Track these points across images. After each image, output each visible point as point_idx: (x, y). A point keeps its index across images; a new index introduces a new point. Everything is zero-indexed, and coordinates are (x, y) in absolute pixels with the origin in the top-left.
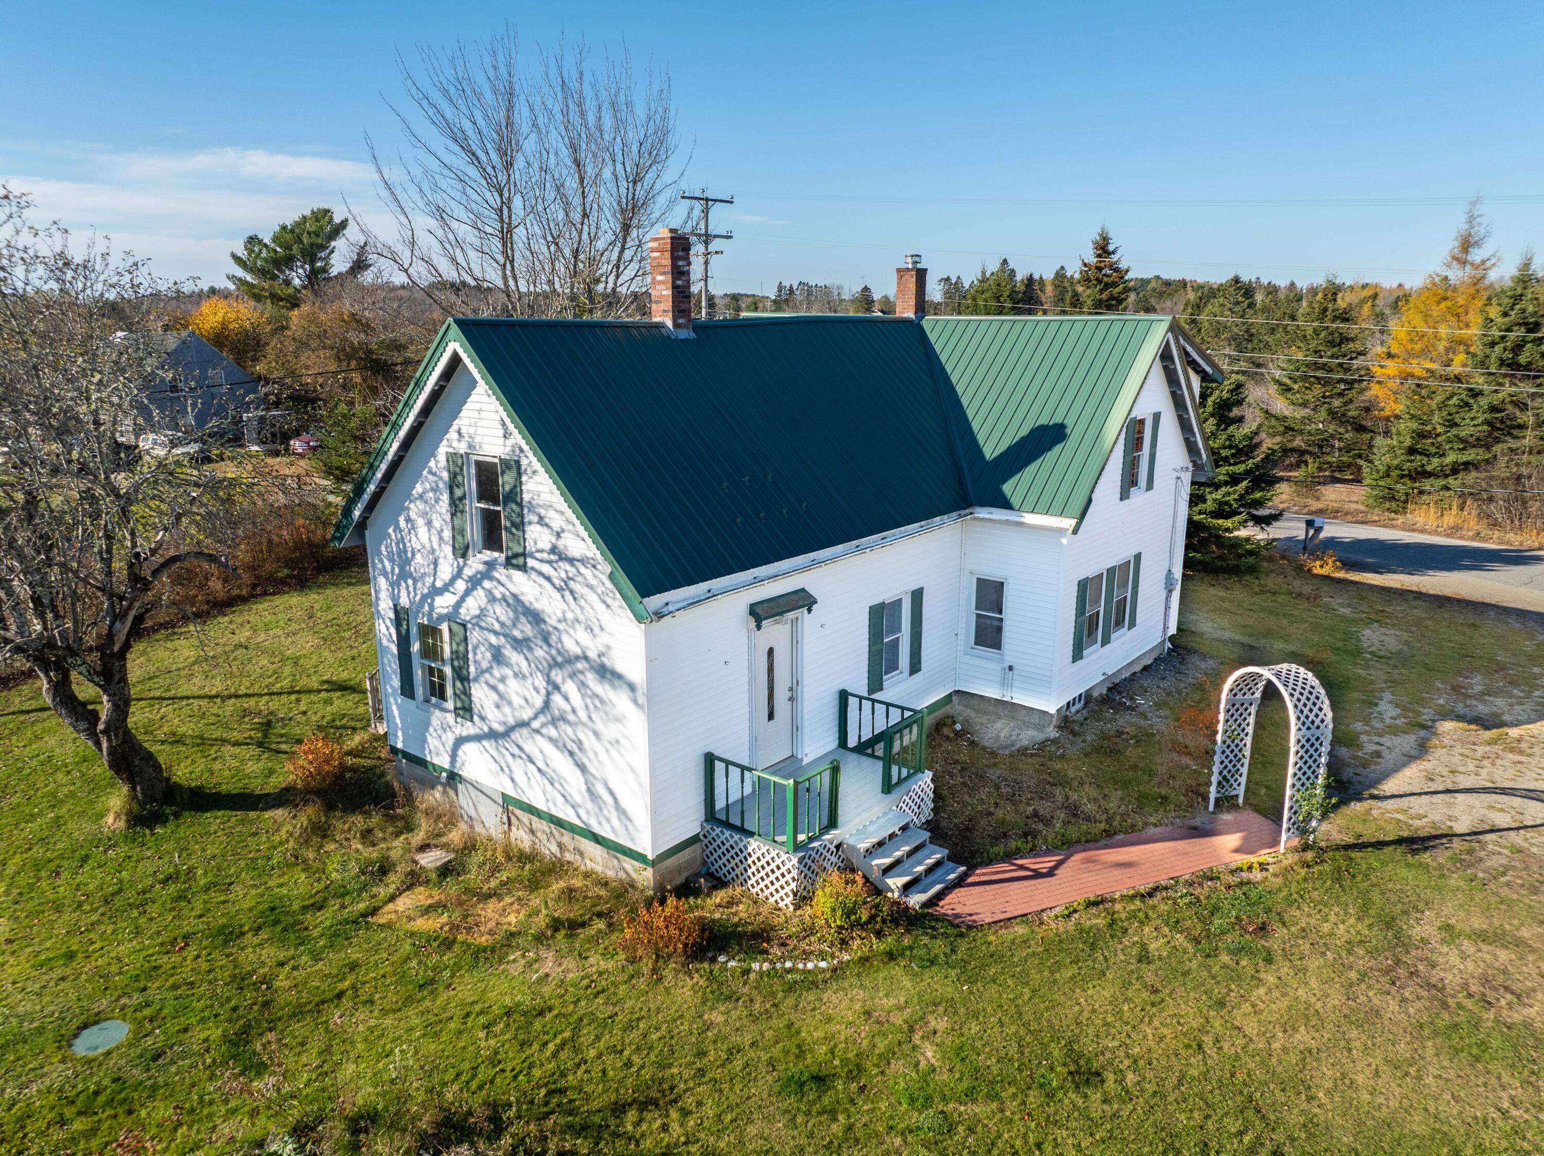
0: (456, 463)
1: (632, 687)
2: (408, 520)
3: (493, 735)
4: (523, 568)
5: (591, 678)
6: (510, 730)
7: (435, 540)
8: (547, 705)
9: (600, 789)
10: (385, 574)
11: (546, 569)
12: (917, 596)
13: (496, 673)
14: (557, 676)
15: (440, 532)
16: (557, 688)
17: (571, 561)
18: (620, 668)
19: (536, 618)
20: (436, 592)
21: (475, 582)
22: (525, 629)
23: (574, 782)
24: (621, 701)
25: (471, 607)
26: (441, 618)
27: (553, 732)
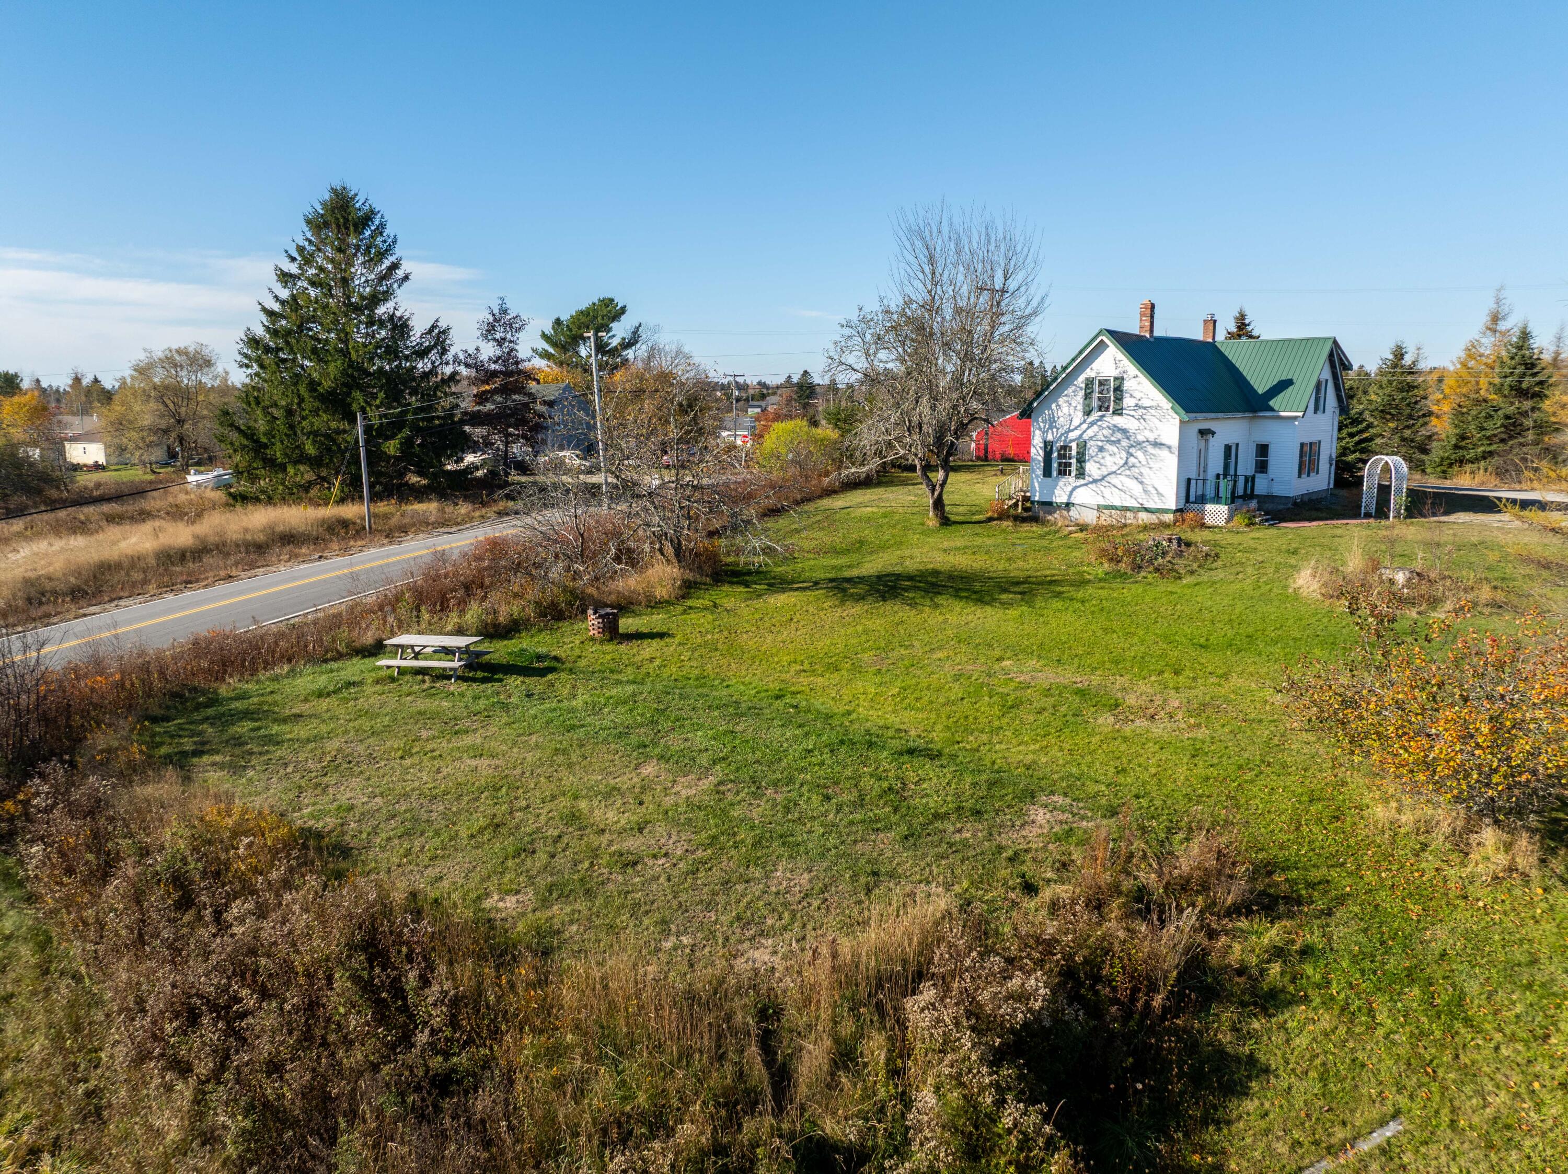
0: (1089, 383)
1: (1169, 447)
2: (1058, 405)
3: (1095, 481)
4: (1121, 414)
5: (1150, 449)
6: (1104, 477)
7: (1072, 412)
8: (1126, 463)
9: (1150, 488)
10: (1040, 429)
11: (1132, 413)
12: (1237, 445)
13: (1100, 455)
14: (1132, 450)
15: (1075, 408)
16: (1132, 455)
17: (1145, 408)
18: (1163, 442)
19: (1124, 431)
20: (1070, 431)
21: (1092, 424)
22: (1119, 435)
23: (1136, 488)
24: (1164, 453)
25: (1090, 433)
26: (1071, 441)
27: (1128, 472)
